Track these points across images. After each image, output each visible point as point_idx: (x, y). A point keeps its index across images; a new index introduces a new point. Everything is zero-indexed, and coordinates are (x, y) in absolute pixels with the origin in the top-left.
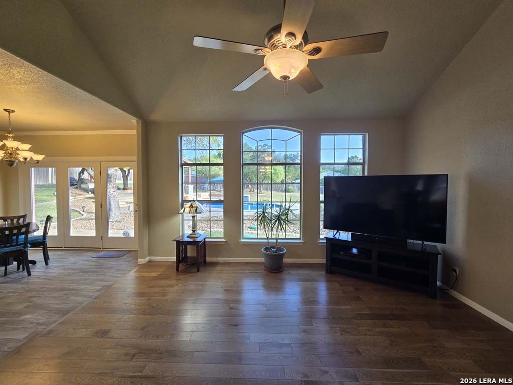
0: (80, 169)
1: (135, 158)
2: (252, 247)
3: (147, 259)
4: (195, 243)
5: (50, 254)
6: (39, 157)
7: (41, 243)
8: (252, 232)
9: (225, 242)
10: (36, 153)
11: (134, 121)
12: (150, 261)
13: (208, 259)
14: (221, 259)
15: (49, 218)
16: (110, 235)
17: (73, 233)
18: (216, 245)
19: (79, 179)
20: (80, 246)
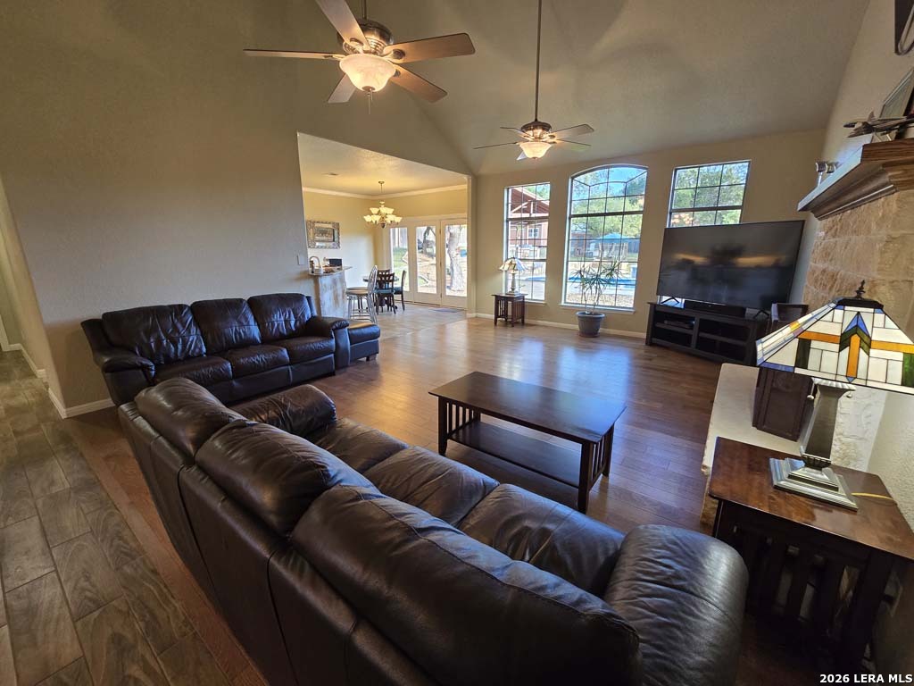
0: (426, 228)
1: (465, 215)
2: (570, 310)
3: (474, 315)
4: (511, 299)
5: (406, 305)
6: (398, 220)
7: (400, 292)
8: (573, 294)
9: (545, 304)
10: (398, 216)
11: (465, 177)
12: (476, 317)
13: (526, 321)
14: (540, 322)
15: (404, 272)
16: (447, 294)
17: (420, 290)
18: (535, 306)
19: (425, 241)
20: (425, 302)
